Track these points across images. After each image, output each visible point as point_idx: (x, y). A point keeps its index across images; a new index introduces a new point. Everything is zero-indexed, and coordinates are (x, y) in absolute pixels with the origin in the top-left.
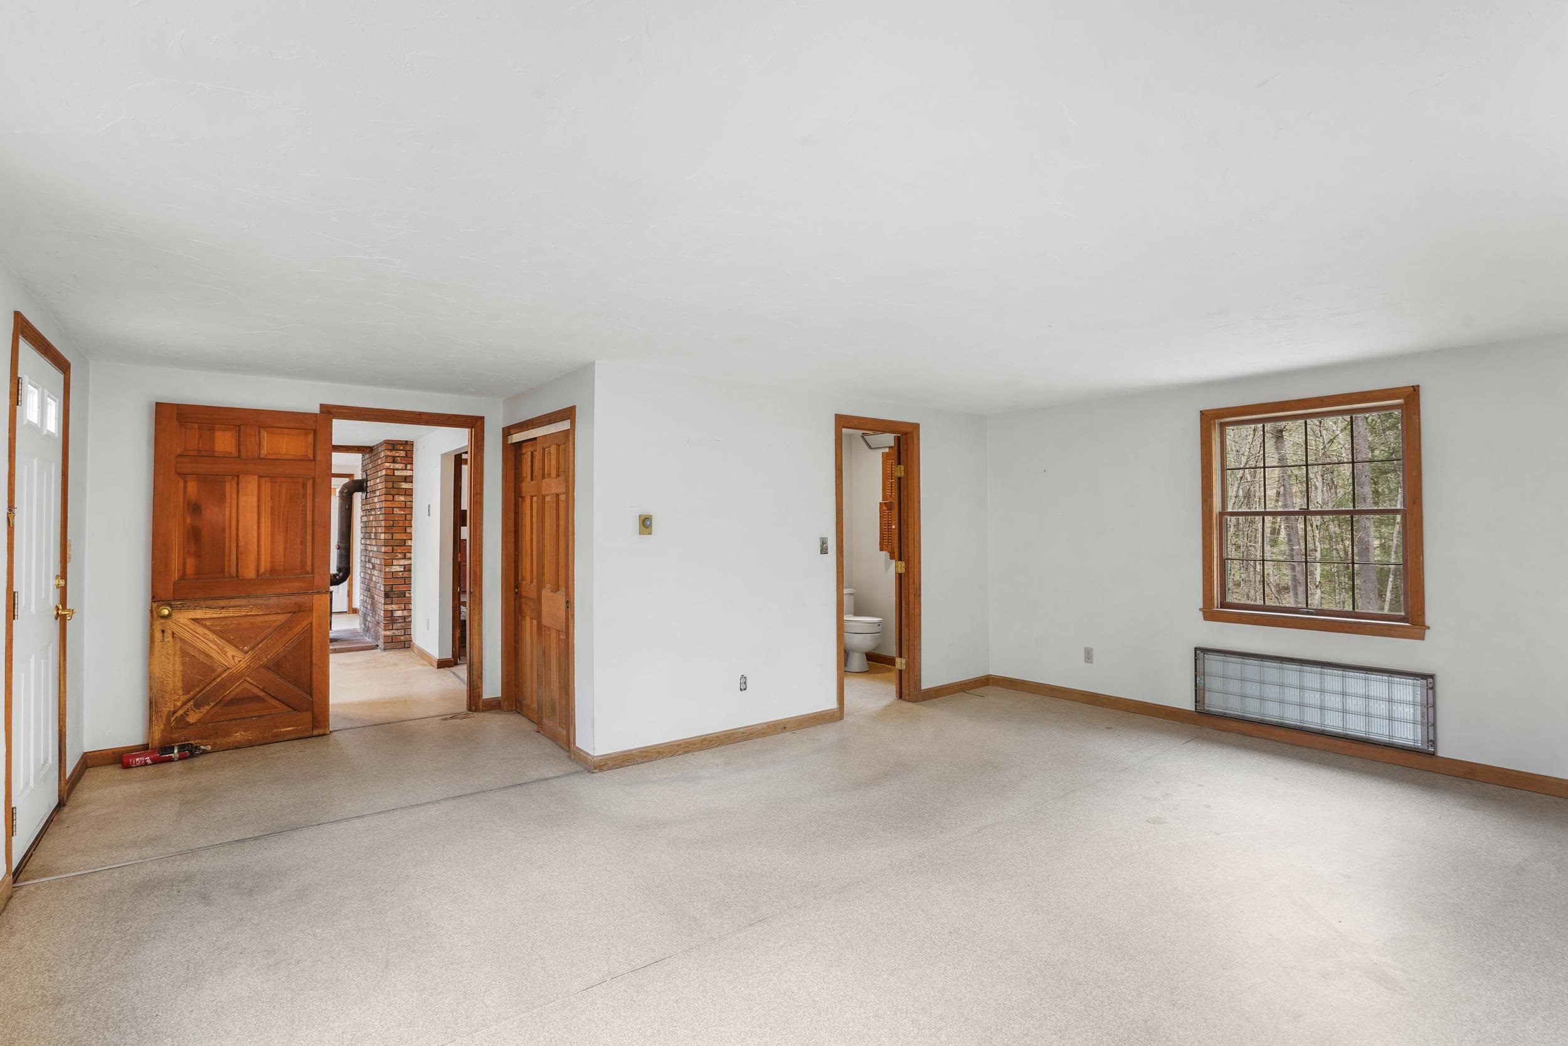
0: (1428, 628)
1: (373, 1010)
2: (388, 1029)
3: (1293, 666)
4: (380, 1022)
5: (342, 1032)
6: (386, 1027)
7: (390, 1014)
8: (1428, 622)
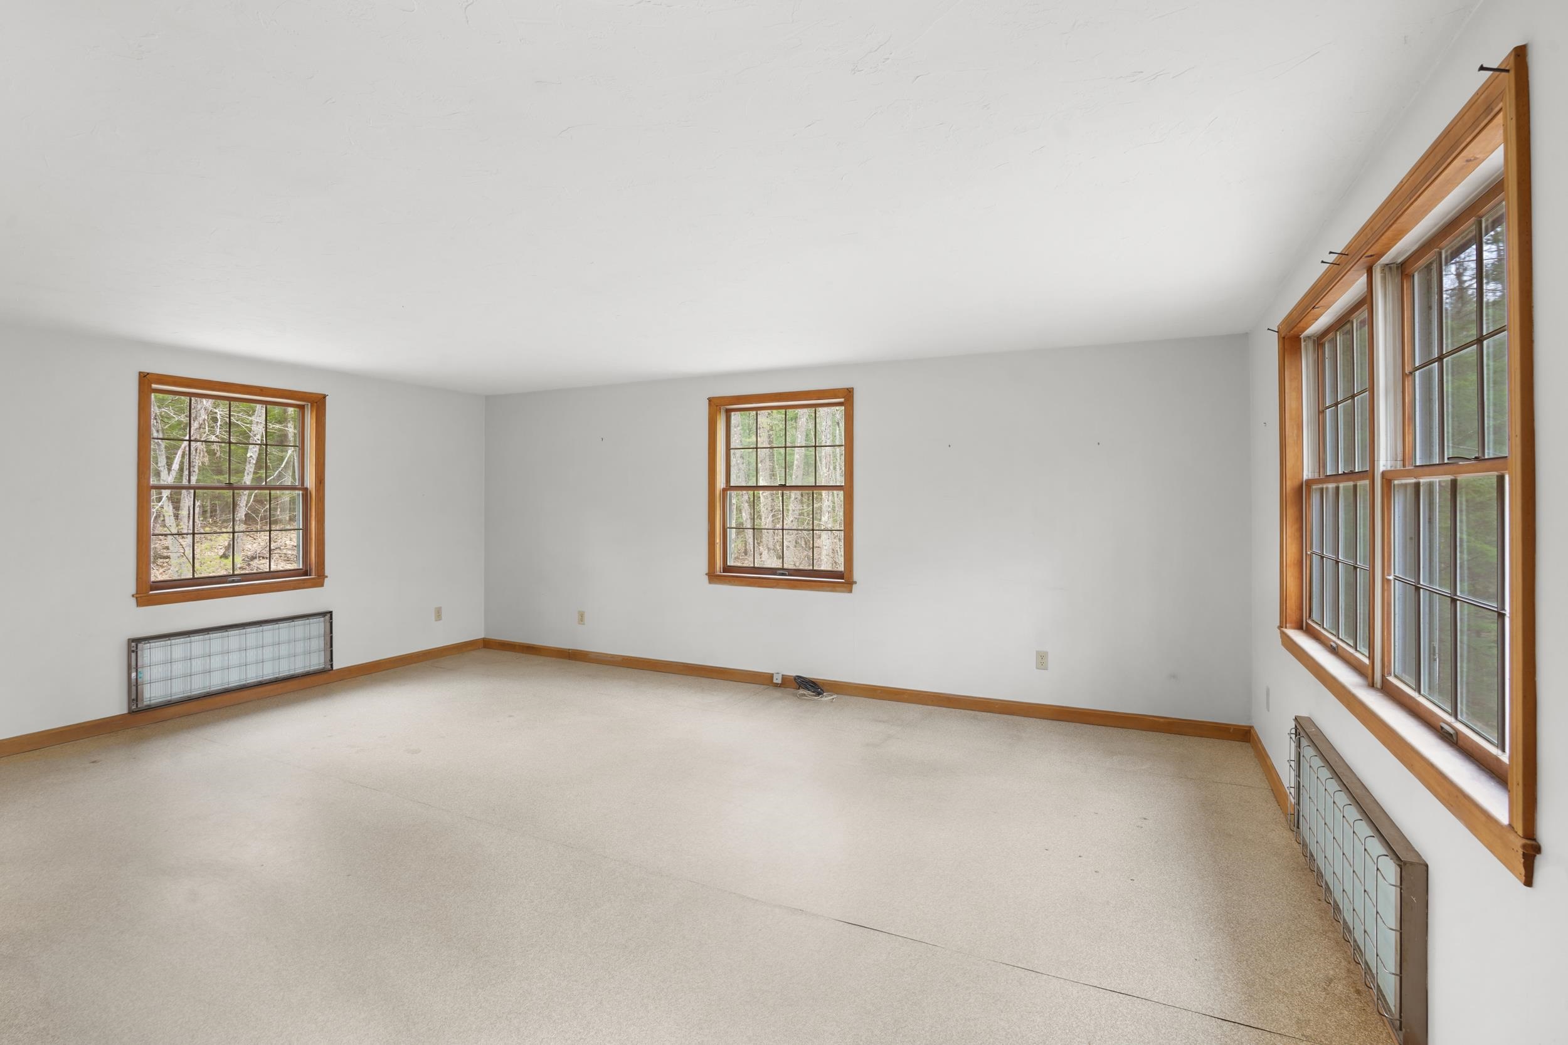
0: (327, 577)
1: (967, 1015)
2: (968, 988)
3: (218, 634)
4: (969, 999)
5: (1002, 1012)
6: (968, 991)
7: (958, 1001)
8: (327, 573)
